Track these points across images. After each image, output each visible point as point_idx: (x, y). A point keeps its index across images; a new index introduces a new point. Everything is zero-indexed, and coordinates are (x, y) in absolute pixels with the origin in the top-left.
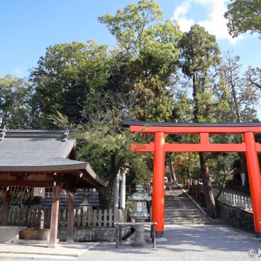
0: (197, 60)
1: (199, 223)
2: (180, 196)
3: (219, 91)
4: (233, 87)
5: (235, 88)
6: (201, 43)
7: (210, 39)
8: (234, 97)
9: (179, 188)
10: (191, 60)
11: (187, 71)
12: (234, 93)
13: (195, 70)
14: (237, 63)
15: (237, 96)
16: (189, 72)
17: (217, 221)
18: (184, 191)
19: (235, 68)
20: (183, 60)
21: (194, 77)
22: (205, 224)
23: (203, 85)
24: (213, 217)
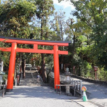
0: (44, 11)
1: (38, 85)
2: (34, 73)
3: (55, 27)
4: (61, 26)
5: (62, 26)
6: (46, 3)
7: (50, 2)
8: (61, 30)
9: (35, 70)
10: (41, 11)
11: (38, 16)
12: (61, 29)
13: (42, 16)
14: (64, 15)
15: (63, 30)
16: (39, 16)
17: (46, 84)
18: (37, 71)
19: (63, 17)
20: (38, 10)
21: (42, 19)
22: (41, 86)
23: (45, 23)
24: (45, 83)
